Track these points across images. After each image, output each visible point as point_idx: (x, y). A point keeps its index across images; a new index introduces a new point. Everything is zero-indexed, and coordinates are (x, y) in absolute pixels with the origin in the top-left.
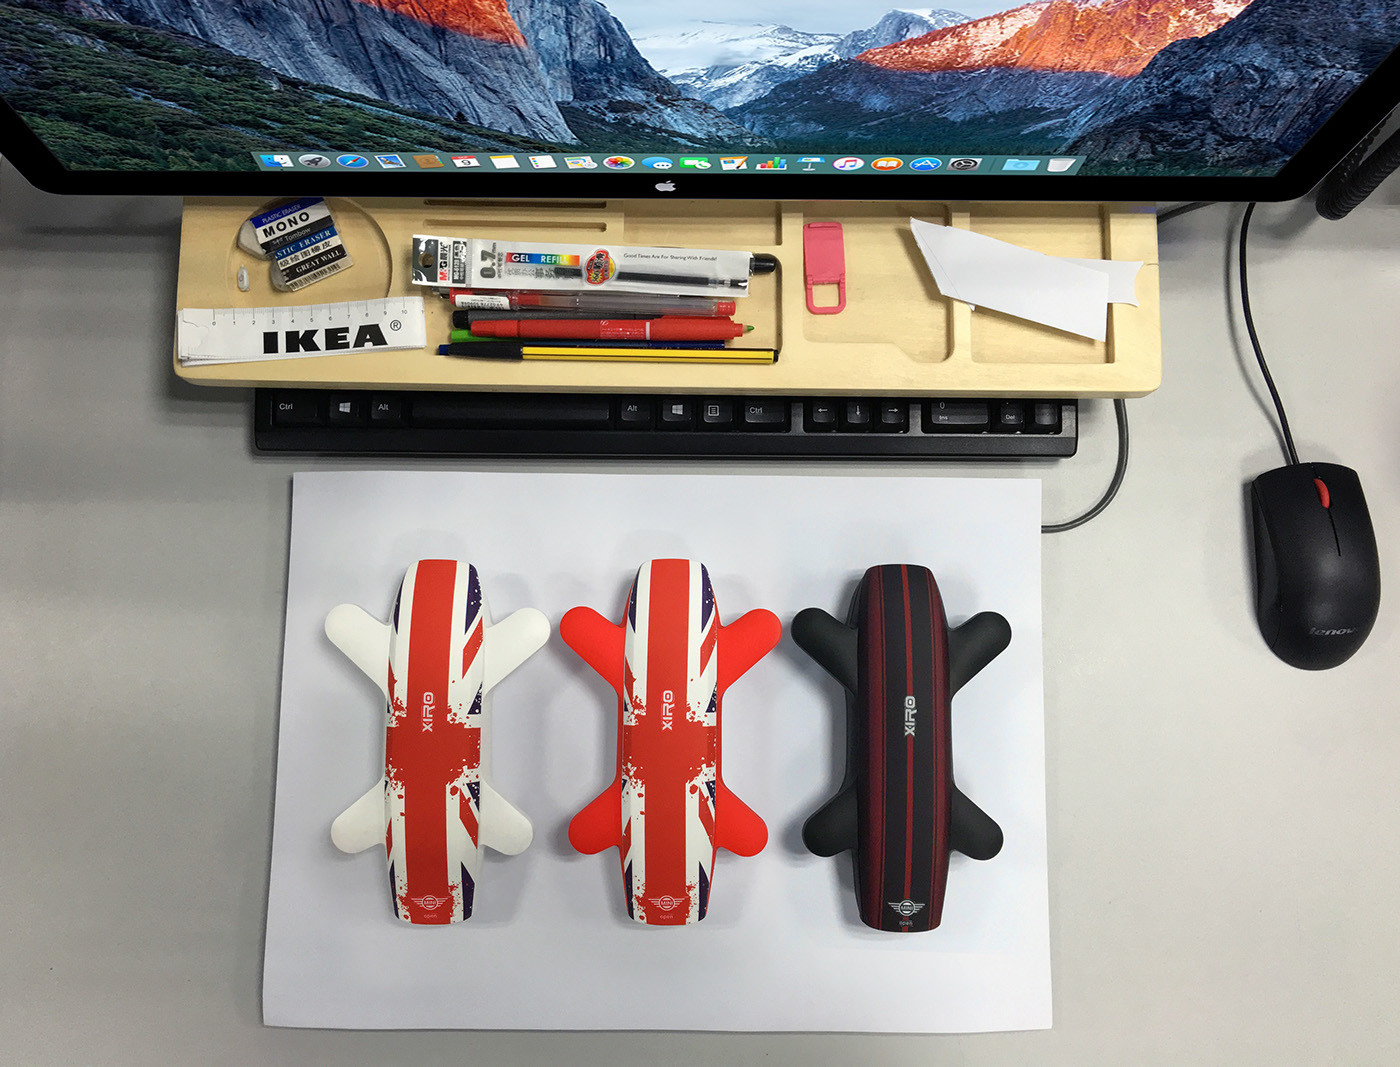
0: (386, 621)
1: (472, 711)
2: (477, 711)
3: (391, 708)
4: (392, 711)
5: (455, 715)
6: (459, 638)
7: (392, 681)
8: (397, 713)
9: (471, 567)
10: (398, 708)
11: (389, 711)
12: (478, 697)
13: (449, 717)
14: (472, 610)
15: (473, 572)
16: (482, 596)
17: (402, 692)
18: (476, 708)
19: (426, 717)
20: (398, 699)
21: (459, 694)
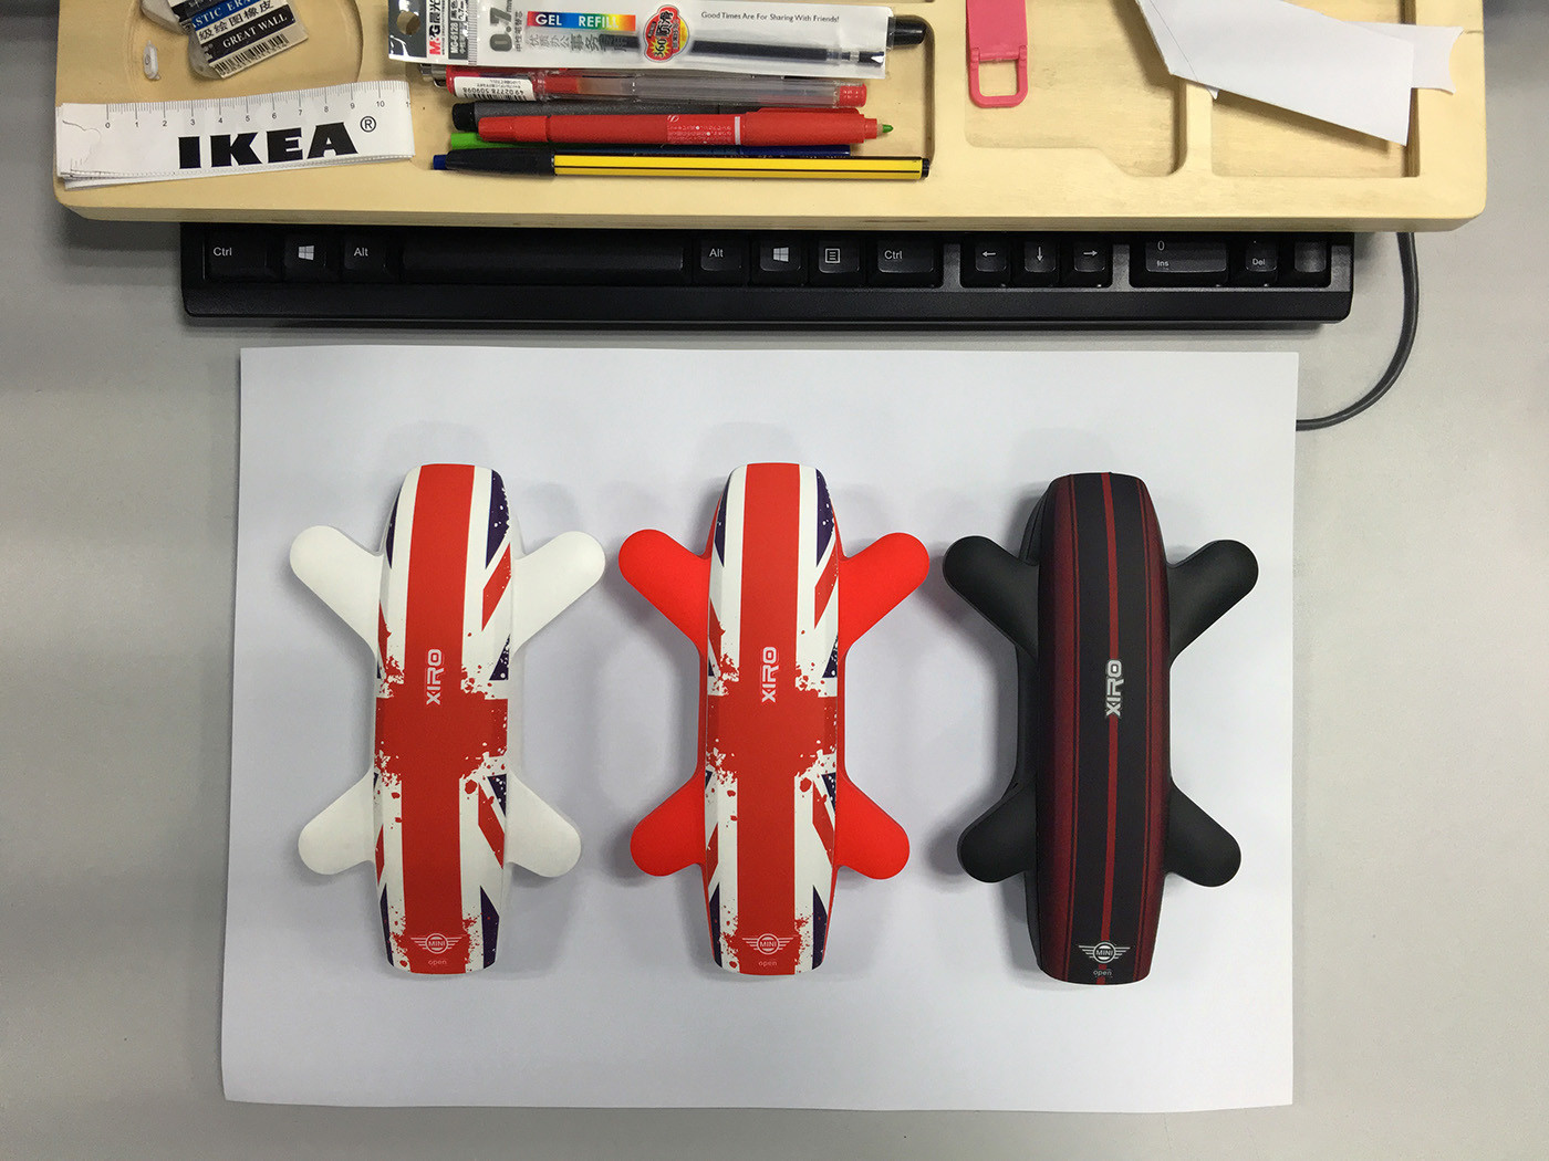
0: (376, 550)
1: (495, 676)
2: (503, 675)
3: (382, 672)
4: (384, 675)
5: (472, 681)
6: (477, 574)
7: (383, 634)
8: (391, 679)
9: (494, 472)
10: (392, 671)
11: (379, 676)
12: (504, 655)
13: (464, 684)
14: (496, 535)
15: (497, 482)
16: (510, 515)
17: (397, 649)
18: (500, 671)
19: (431, 685)
20: (392, 658)
21: (478, 650)
